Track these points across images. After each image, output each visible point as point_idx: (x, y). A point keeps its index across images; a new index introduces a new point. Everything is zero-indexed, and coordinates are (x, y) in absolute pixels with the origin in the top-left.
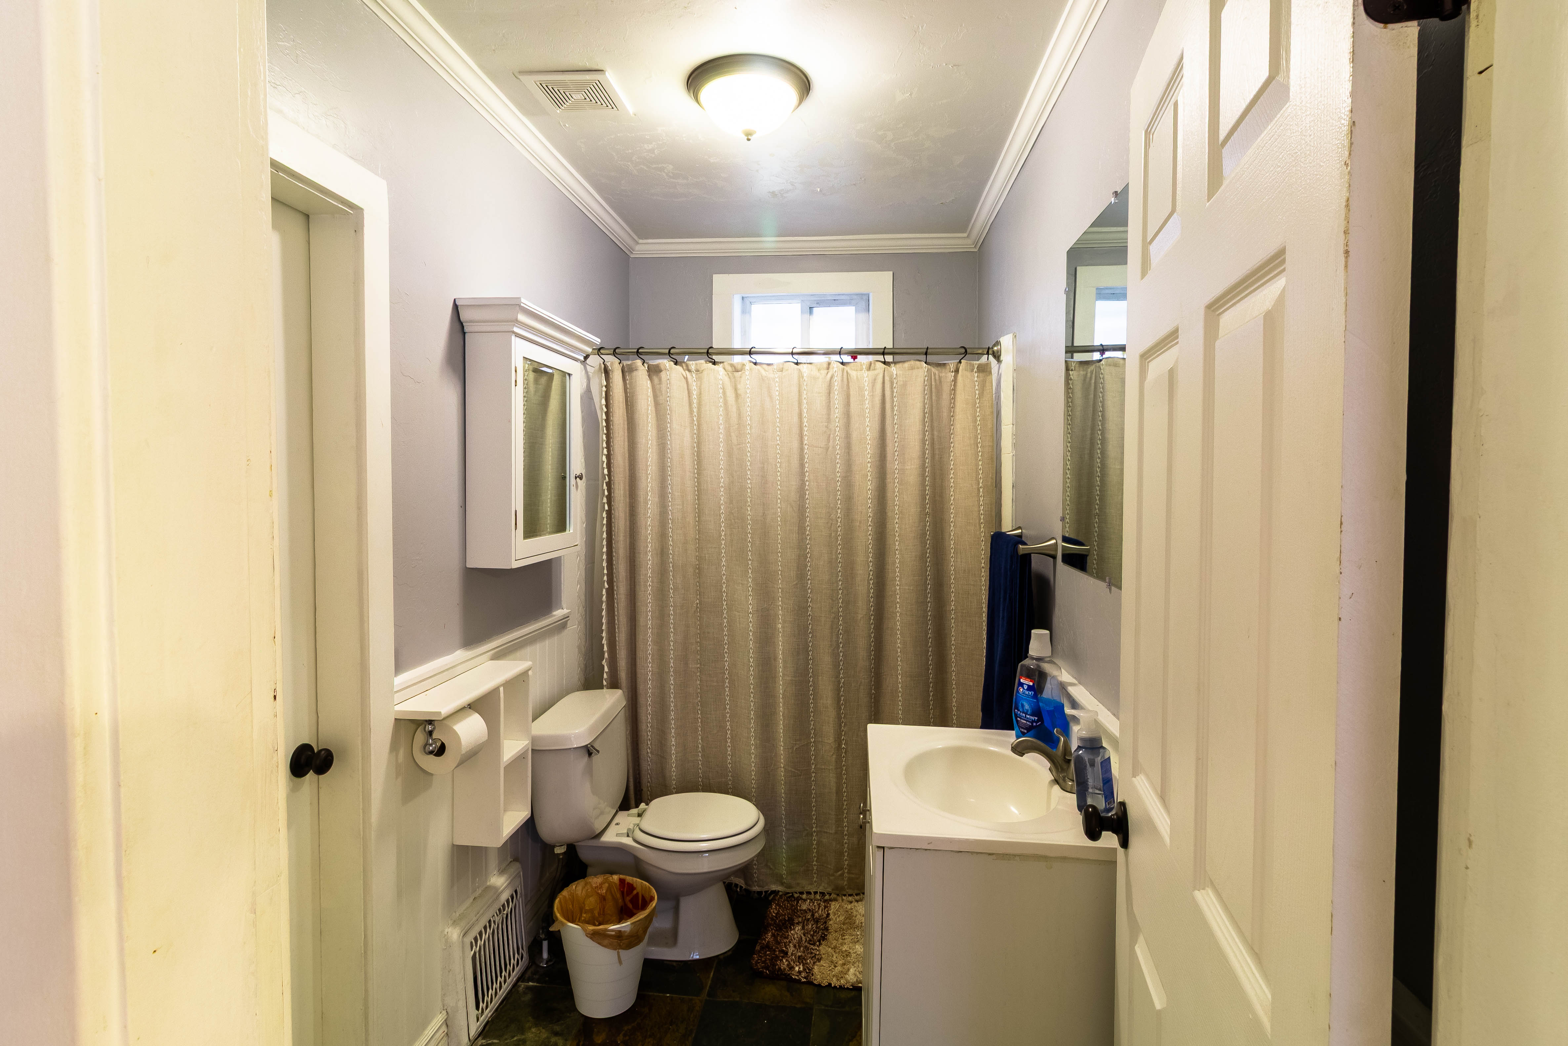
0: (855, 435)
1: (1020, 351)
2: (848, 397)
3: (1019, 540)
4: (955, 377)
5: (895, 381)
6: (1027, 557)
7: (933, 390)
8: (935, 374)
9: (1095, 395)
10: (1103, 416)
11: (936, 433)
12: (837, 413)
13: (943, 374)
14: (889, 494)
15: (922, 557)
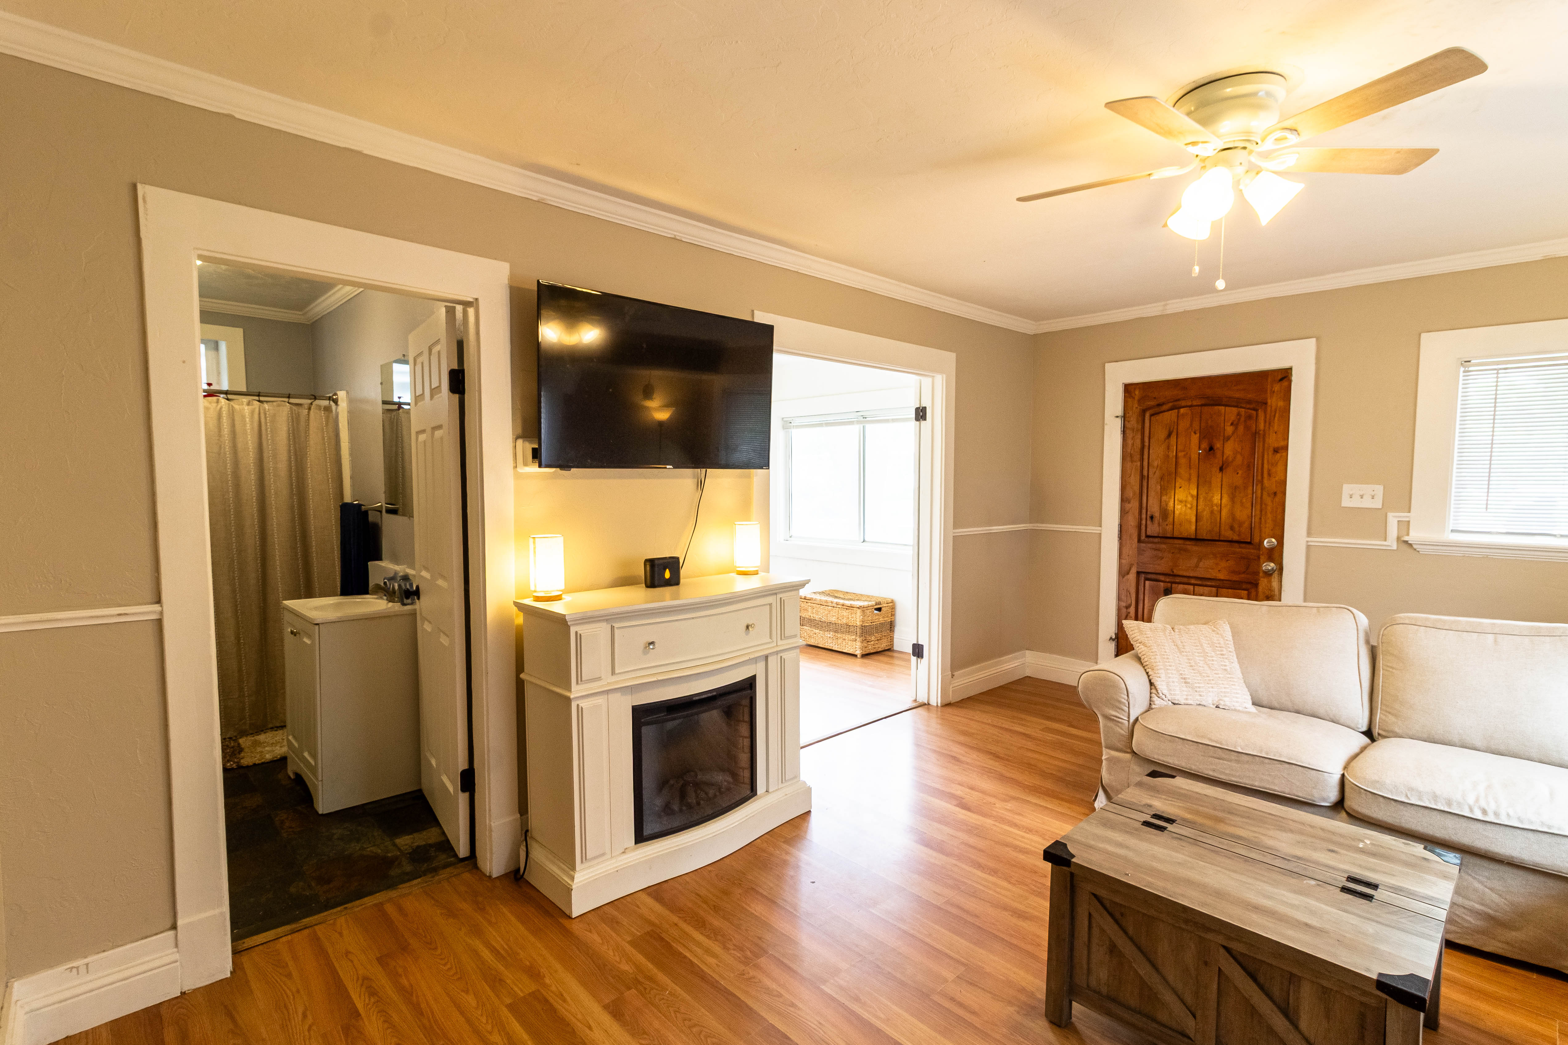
0: (240, 445)
1: (351, 401)
2: (233, 420)
3: (359, 506)
4: (309, 412)
5: (268, 413)
6: (366, 513)
7: (294, 420)
8: (295, 410)
9: (397, 428)
10: (402, 440)
11: (297, 446)
12: (226, 431)
13: (300, 411)
14: (266, 483)
15: (293, 520)
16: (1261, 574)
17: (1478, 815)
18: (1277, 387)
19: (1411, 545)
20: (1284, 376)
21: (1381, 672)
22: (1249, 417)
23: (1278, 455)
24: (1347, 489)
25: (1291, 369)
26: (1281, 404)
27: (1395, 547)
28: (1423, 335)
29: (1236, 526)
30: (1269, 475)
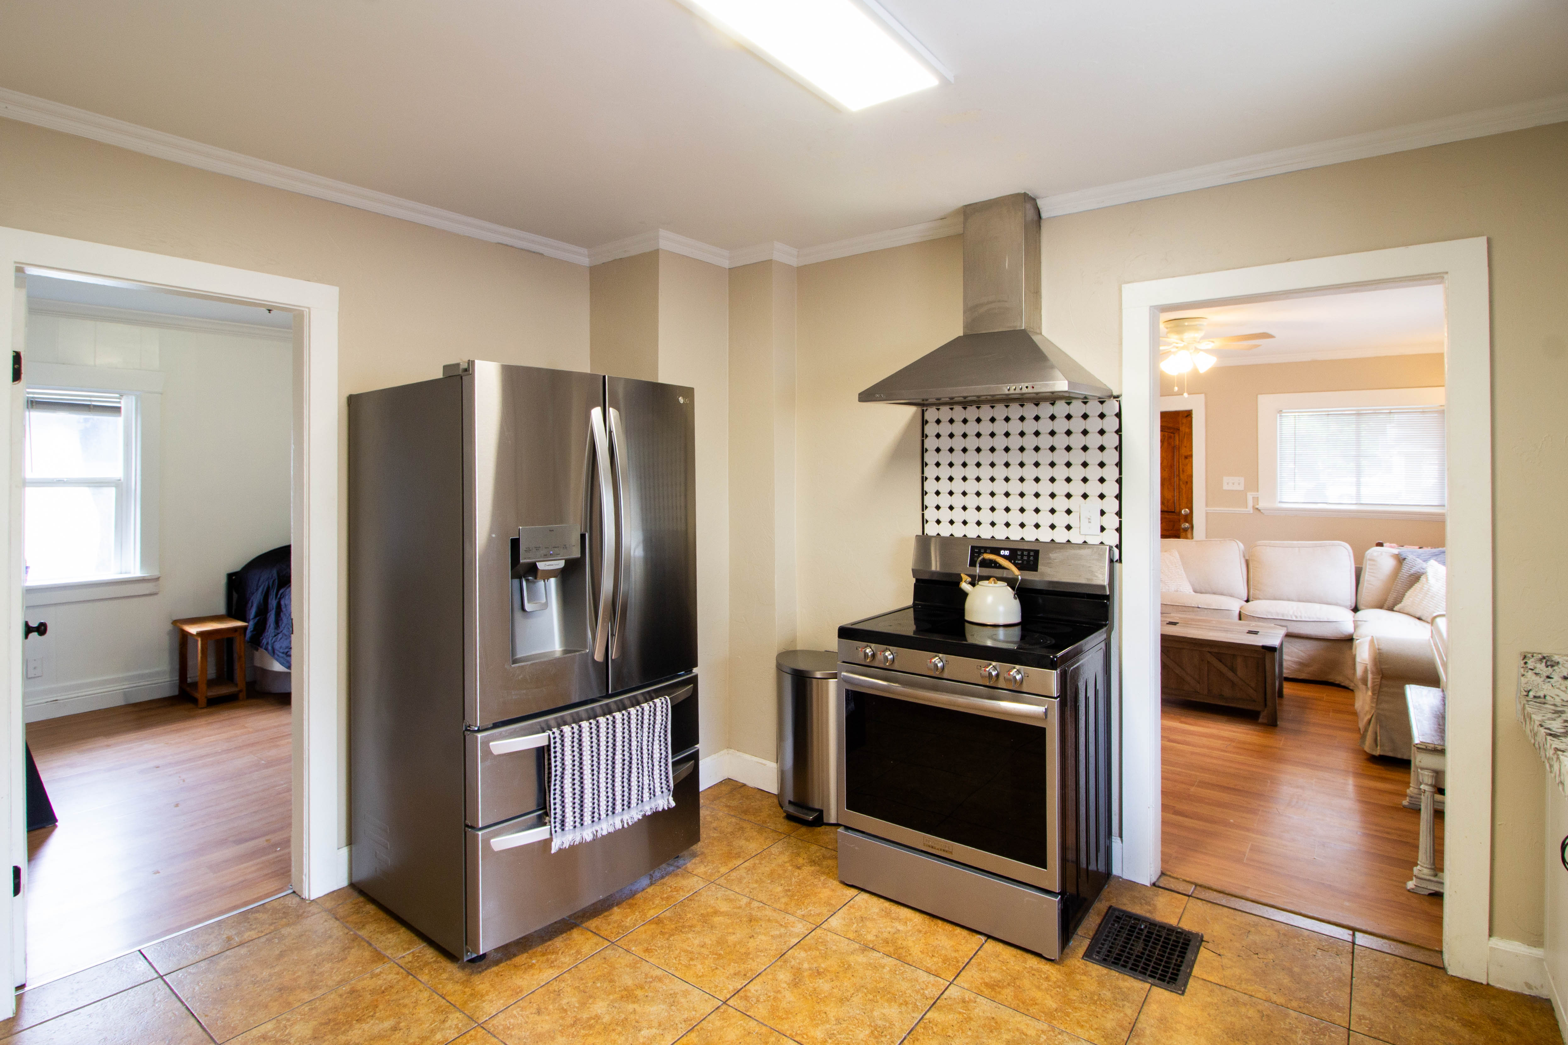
16: (1181, 531)
17: (1294, 619)
18: (1184, 421)
19: (1259, 510)
20: (1188, 414)
21: (1251, 571)
22: (1170, 437)
23: (1187, 460)
24: (1226, 479)
25: (1191, 410)
26: (1187, 430)
27: (1252, 512)
28: (1259, 396)
29: (1166, 502)
30: (1183, 471)
